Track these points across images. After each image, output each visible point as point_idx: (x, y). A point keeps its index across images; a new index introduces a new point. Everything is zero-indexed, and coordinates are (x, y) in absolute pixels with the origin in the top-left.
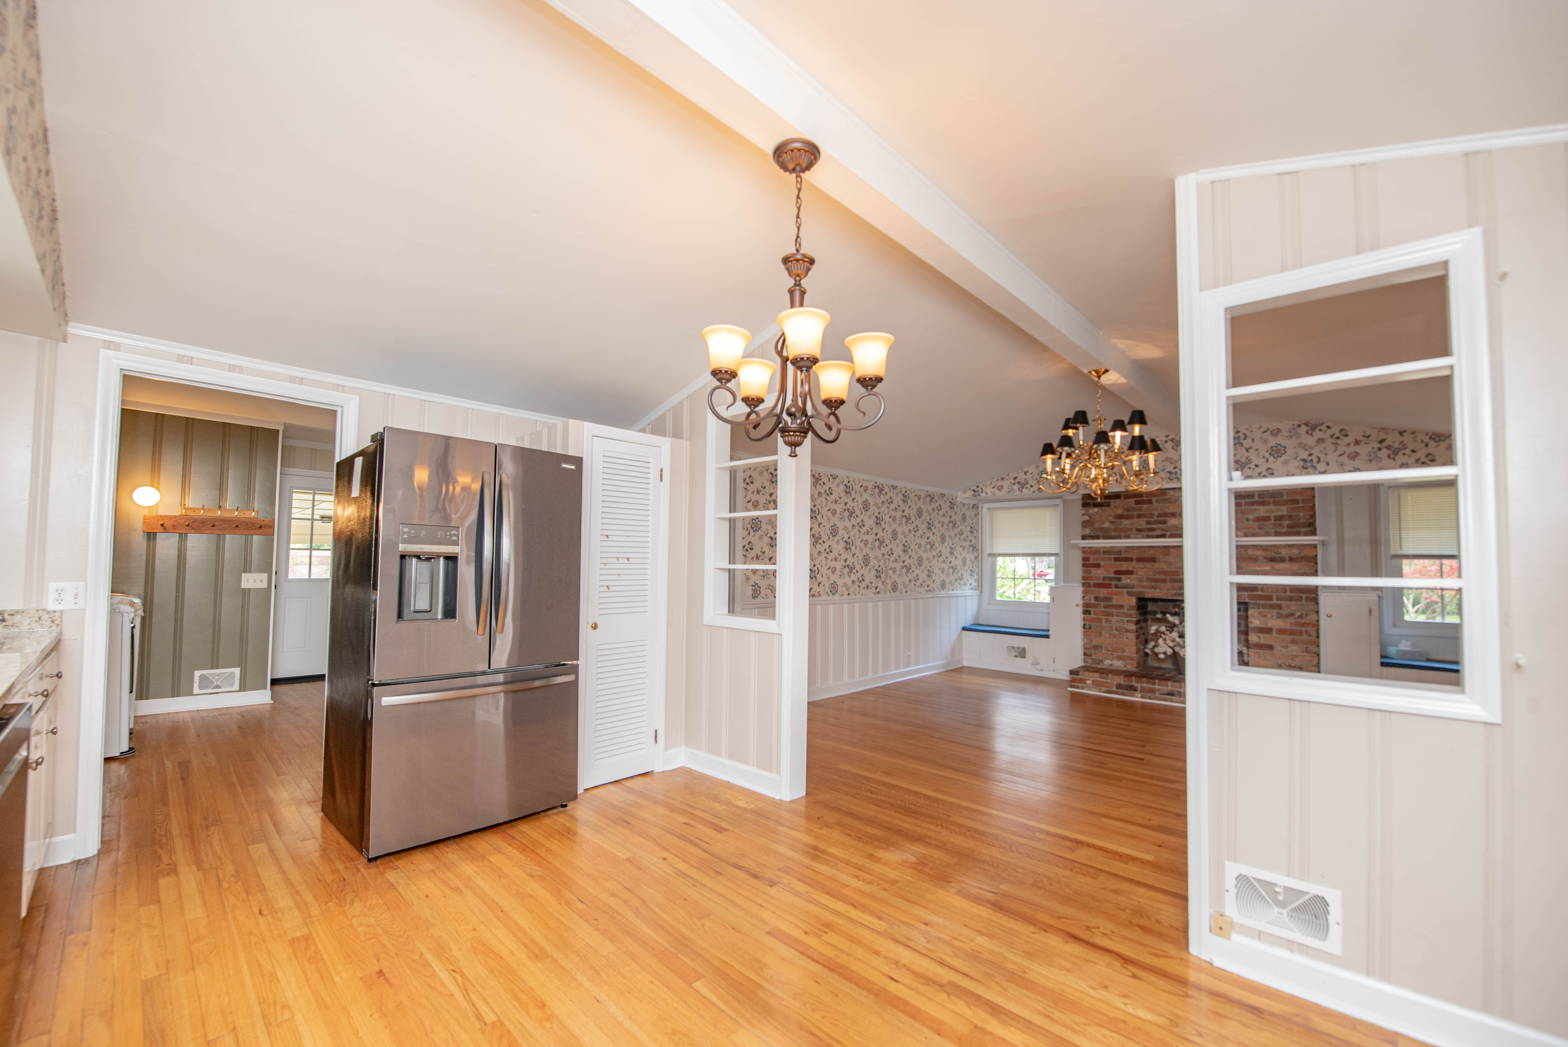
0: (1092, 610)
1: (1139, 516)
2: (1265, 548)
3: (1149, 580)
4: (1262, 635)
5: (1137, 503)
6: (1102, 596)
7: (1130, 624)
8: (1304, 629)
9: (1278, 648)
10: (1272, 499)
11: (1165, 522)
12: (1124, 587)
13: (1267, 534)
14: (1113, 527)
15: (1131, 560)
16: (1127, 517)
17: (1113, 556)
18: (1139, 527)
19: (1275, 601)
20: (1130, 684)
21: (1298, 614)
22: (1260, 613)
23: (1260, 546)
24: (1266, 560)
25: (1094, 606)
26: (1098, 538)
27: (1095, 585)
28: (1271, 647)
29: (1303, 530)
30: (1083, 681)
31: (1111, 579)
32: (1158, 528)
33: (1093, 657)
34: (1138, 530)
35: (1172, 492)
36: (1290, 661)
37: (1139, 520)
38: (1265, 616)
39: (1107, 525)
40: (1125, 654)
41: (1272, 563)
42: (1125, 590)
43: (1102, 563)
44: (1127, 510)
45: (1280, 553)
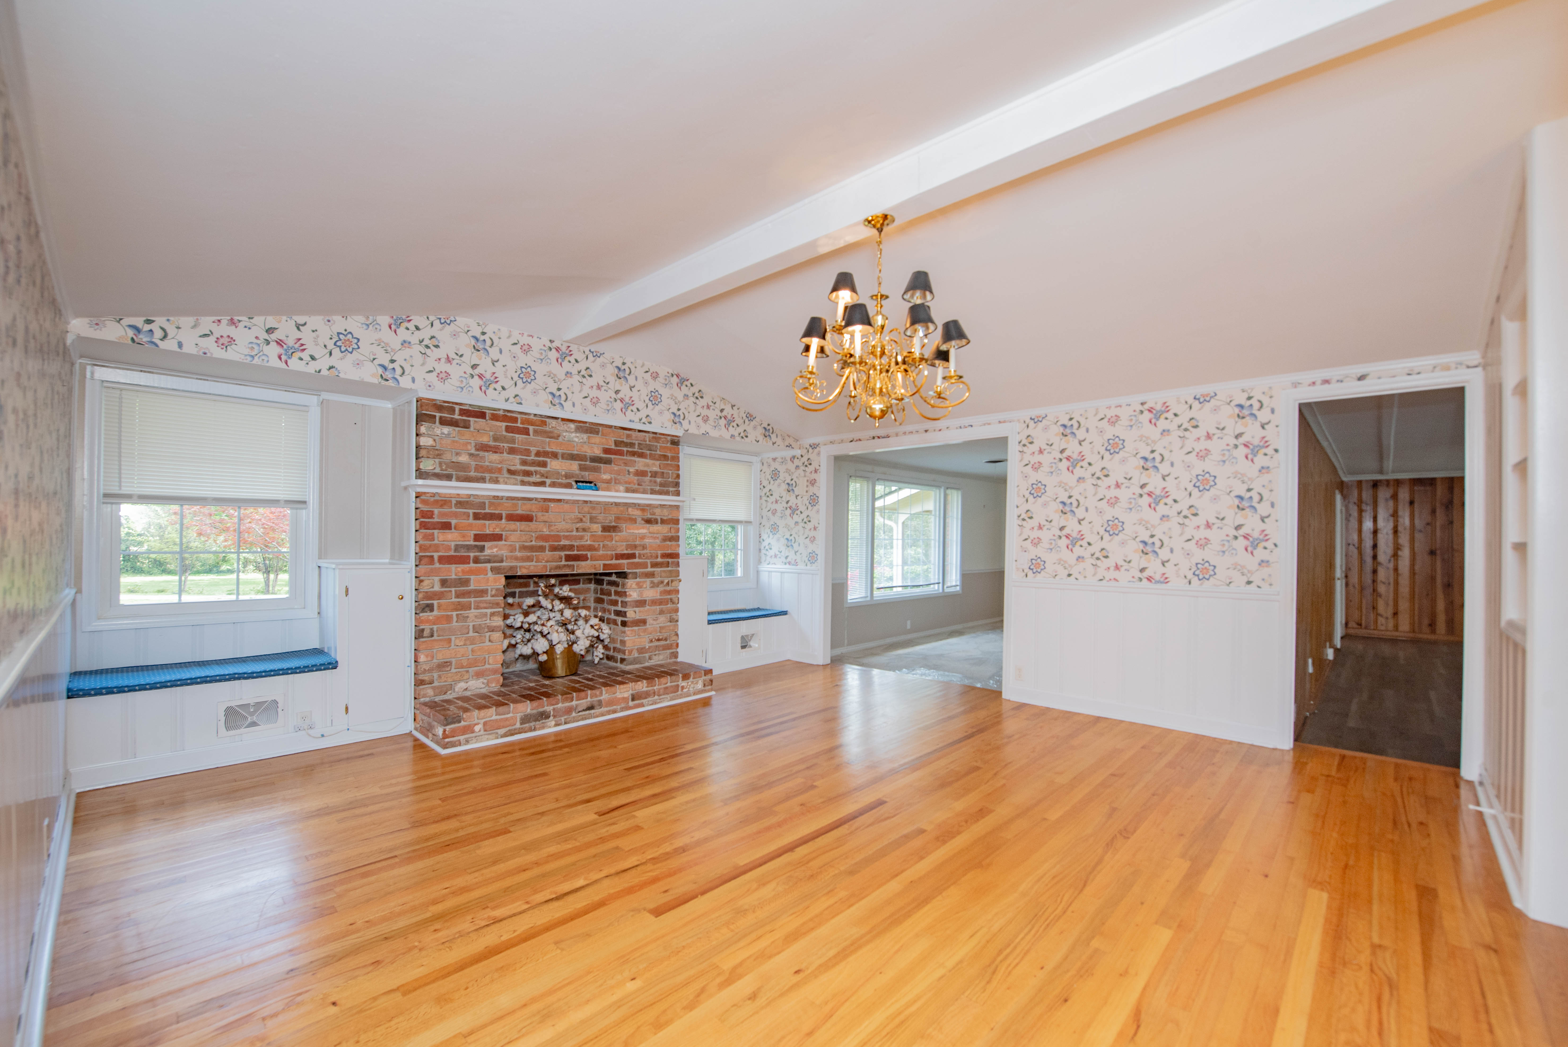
0: (435, 602)
1: (512, 451)
2: (643, 508)
3: (524, 548)
4: (637, 609)
5: (508, 429)
6: (454, 577)
7: (495, 618)
8: (669, 597)
9: (650, 621)
10: (648, 452)
11: (544, 464)
12: (489, 561)
13: (644, 492)
14: (473, 463)
15: (499, 517)
16: (496, 450)
17: (471, 511)
18: (512, 468)
19: (649, 569)
20: (541, 710)
21: (666, 581)
22: (638, 584)
23: (639, 505)
24: (643, 522)
25: (439, 596)
26: (449, 477)
27: (442, 560)
28: (644, 622)
29: (671, 489)
30: (469, 729)
31: (469, 548)
32: (536, 472)
33: (436, 684)
34: (510, 472)
35: (554, 423)
36: (659, 634)
37: (511, 456)
38: (641, 587)
39: (464, 459)
40: (487, 666)
41: (648, 525)
42: (489, 565)
43: (453, 522)
44: (495, 439)
45: (654, 514)
